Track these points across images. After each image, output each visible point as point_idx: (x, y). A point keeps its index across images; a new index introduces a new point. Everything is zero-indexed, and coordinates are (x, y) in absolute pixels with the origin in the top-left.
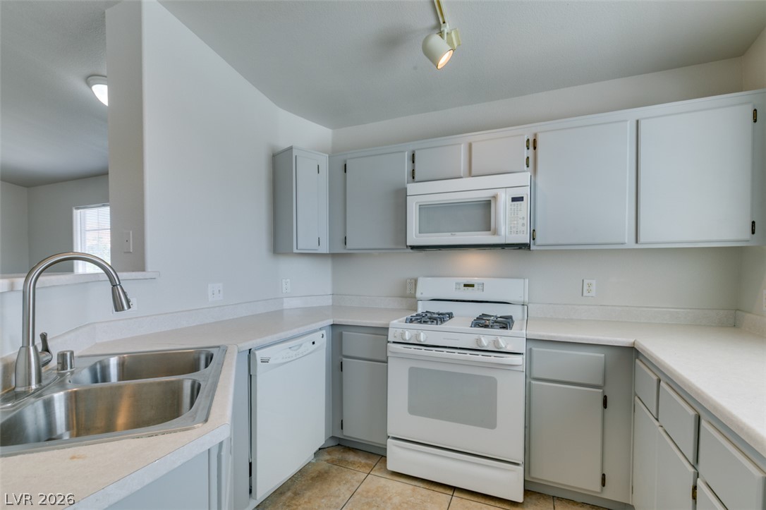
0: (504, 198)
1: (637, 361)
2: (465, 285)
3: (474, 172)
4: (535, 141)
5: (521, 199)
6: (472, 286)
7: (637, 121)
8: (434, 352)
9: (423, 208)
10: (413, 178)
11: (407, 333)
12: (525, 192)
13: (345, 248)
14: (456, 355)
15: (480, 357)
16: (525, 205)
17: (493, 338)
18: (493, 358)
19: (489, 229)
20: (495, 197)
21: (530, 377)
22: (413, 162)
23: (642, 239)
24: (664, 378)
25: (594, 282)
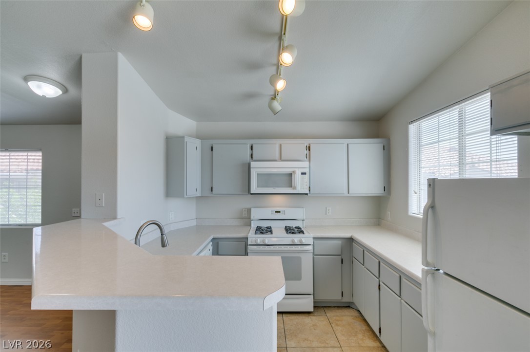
0: (298, 173)
1: (353, 243)
2: (276, 212)
3: (283, 158)
4: (309, 147)
5: (305, 174)
6: (279, 212)
7: (348, 144)
8: (272, 248)
9: (259, 175)
10: (252, 158)
11: (258, 240)
12: (306, 171)
13: (212, 193)
14: (283, 248)
15: (294, 248)
16: (307, 176)
17: (299, 239)
18: (299, 248)
19: (292, 187)
20: (294, 172)
21: (314, 255)
22: (252, 150)
23: (350, 192)
24: (365, 249)
25: (330, 208)
